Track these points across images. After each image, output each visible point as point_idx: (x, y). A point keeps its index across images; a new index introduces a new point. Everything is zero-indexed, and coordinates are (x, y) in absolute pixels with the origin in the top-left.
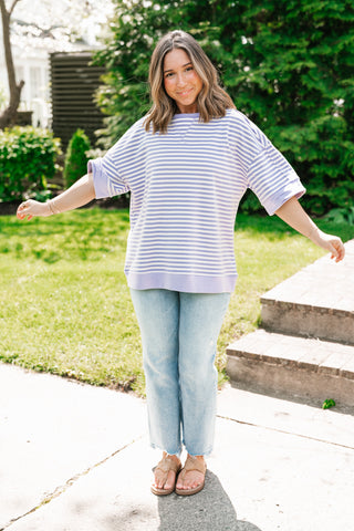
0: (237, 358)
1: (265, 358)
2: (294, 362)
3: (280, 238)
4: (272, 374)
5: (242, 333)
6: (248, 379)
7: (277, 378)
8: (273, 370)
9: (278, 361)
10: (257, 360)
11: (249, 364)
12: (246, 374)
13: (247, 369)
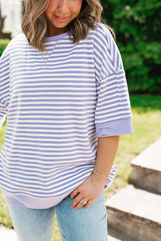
0: (112, 212)
1: (133, 216)
2: (155, 223)
3: (145, 111)
4: (138, 228)
5: (117, 188)
6: (120, 228)
7: (142, 232)
8: (139, 225)
9: (143, 219)
10: (127, 216)
11: (121, 218)
12: (118, 225)
13: (119, 221)
